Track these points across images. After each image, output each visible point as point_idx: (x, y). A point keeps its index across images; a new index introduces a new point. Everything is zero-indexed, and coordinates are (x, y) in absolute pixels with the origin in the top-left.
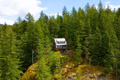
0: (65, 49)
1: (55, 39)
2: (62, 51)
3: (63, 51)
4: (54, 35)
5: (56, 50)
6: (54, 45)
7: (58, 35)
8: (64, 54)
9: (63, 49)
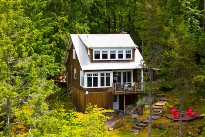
0: (131, 91)
1: (75, 38)
2: (116, 106)
3: (121, 107)
4: (70, 19)
5: (82, 99)
6: (69, 72)
7: (91, 20)
8: (128, 126)
9: (121, 97)
